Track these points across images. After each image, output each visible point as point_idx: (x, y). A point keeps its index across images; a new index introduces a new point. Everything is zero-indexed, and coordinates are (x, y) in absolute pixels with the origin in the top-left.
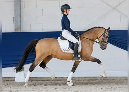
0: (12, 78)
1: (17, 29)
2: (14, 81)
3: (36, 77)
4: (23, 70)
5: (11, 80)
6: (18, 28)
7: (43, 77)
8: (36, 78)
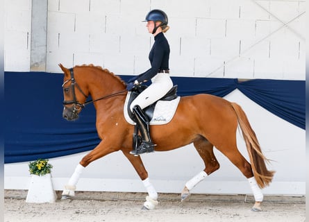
0: (20, 190)
1: (37, 63)
2: (25, 199)
3: (82, 192)
4: (49, 172)
5: (16, 196)
6: (40, 60)
7: (101, 192)
8: (81, 194)
